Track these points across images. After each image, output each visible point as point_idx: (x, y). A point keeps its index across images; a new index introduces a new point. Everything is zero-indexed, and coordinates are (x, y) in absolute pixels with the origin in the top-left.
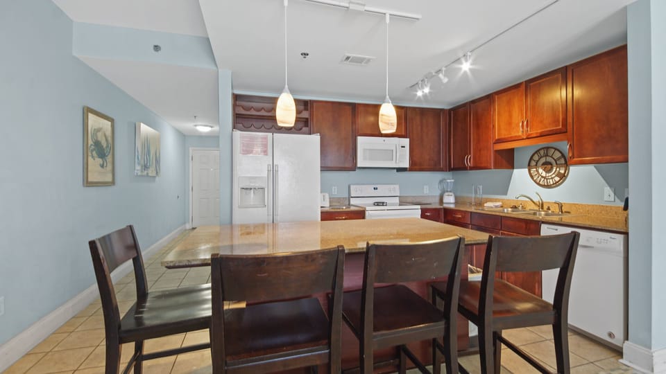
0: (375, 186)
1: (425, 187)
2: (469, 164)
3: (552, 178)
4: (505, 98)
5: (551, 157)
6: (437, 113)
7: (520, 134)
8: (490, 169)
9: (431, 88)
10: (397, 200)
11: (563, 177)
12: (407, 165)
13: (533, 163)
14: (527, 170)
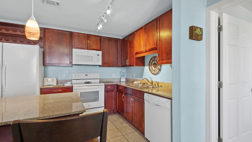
0: (87, 74)
1: (113, 74)
2: (128, 64)
3: (156, 71)
4: (138, 33)
5: (156, 61)
6: (116, 40)
7: (143, 50)
8: (134, 66)
9: (103, 25)
10: (98, 81)
11: (160, 70)
12: (101, 64)
13: (150, 64)
14: (148, 67)
